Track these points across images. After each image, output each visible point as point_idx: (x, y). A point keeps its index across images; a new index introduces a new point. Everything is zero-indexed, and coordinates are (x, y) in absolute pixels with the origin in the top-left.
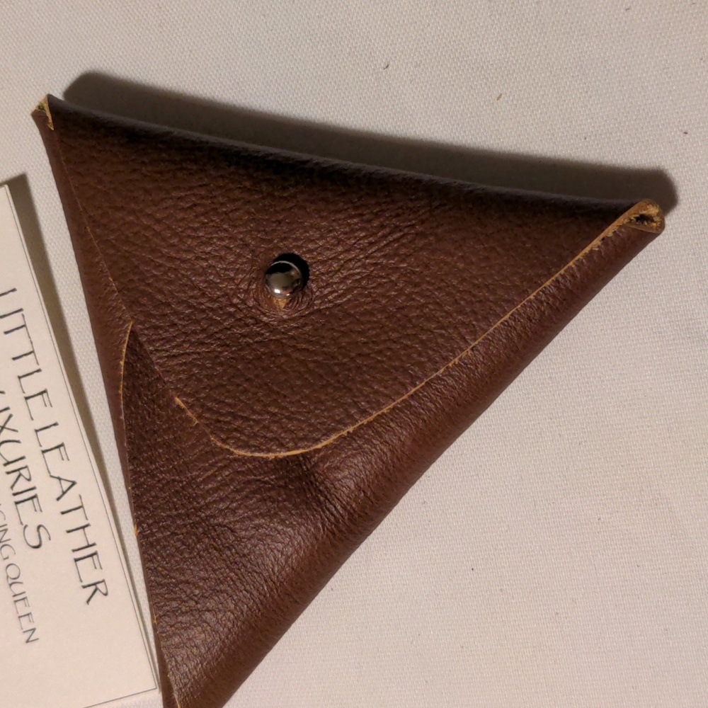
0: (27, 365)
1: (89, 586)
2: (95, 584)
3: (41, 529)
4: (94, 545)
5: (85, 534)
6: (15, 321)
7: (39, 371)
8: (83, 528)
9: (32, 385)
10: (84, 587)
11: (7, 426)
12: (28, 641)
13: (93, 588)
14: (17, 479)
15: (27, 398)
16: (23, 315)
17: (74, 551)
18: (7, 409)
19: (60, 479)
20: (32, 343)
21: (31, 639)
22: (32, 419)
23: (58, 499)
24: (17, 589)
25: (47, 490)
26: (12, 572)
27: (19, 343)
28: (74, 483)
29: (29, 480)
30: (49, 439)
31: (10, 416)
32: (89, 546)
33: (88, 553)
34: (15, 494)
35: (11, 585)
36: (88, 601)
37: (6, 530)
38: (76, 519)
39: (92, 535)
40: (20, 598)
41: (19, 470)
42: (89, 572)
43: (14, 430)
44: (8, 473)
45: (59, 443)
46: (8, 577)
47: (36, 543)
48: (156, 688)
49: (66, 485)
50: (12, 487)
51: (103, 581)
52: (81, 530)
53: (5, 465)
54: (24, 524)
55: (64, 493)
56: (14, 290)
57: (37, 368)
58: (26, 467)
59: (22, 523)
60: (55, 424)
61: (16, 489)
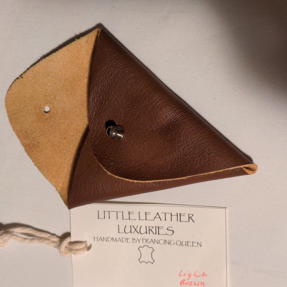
0: (120, 215)
1: (189, 220)
2: (189, 218)
3: (168, 229)
4: (177, 214)
5: (173, 215)
6: (107, 214)
7: (123, 212)
8: (171, 215)
9: (126, 216)
10: (189, 221)
11: (136, 228)
12: (201, 246)
13: (190, 218)
14: (152, 231)
15: (129, 219)
16: (106, 211)
17: (177, 221)
18: (131, 226)
19: (155, 218)
20: (114, 211)
21: (200, 245)
22: (136, 219)
23: (161, 220)
24: (184, 244)
25: (157, 223)
26: (179, 243)
27: (113, 215)
28: (158, 213)
29: (153, 227)
30: (143, 216)
31: (133, 226)
32: (177, 215)
33: (179, 216)
34: (156, 234)
35: (182, 245)
36: (194, 222)
37: (166, 240)
38: (168, 216)
39: (174, 213)
40: (187, 243)
41: (149, 230)
42: (185, 218)
43: (137, 227)
44: (149, 233)
45: (145, 214)
46: (180, 245)
47: (172, 232)
48: (225, 209)
49: (157, 216)
50: (154, 234)
51: (189, 214)
52: (172, 216)
53: (147, 233)
54: (165, 234)
55: (160, 218)
56: (98, 211)
57: (122, 212)
58: (149, 227)
59: (165, 235)
60: (139, 213)
61: (155, 233)
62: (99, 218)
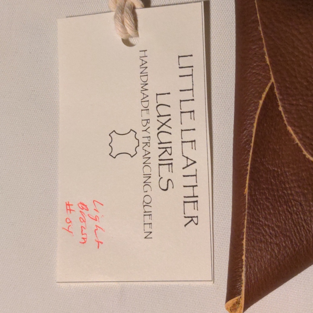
0: (188, 95)
1: (188, 217)
2: (192, 217)
3: (170, 181)
4: (197, 197)
5: (193, 190)
6: (188, 71)
7: (193, 100)
8: (193, 186)
9: (186, 107)
10: (185, 217)
11: (166, 124)
12: (146, 238)
13: (190, 219)
14: (164, 153)
15: (181, 112)
16: (192, 70)
17: (185, 197)
18: (170, 115)
19: (187, 158)
20: (193, 85)
21: (147, 237)
22: (181, 124)
23: (184, 168)
24: (147, 209)
25: (179, 162)
26: (147, 200)
27: (186, 83)
28: (195, 162)
29: (170, 154)
30: (188, 136)
31: (170, 119)
32: (194, 197)
33: (193, 200)
34: (160, 160)
35: (144, 206)
36: (185, 226)
37: (150, 177)
38: (191, 181)
39: (197, 191)
40: (148, 214)
41: (166, 148)
42: (190, 210)
43: (169, 127)
44: (159, 148)
45: (193, 140)
46: (144, 201)
47: (165, 188)
48: (212, 281)
49: (190, 162)
50: (159, 156)
51: (197, 217)
52: (192, 188)
53: (159, 144)
54: (161, 177)
55: (188, 166)
56: (191, 56)
57: (192, 98)
58: (171, 147)
59: (159, 176)
60: (194, 130)
61: (161, 158)
62: (179, 57)
